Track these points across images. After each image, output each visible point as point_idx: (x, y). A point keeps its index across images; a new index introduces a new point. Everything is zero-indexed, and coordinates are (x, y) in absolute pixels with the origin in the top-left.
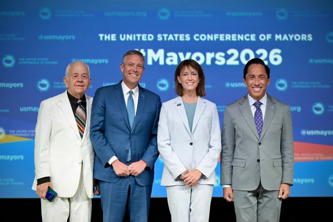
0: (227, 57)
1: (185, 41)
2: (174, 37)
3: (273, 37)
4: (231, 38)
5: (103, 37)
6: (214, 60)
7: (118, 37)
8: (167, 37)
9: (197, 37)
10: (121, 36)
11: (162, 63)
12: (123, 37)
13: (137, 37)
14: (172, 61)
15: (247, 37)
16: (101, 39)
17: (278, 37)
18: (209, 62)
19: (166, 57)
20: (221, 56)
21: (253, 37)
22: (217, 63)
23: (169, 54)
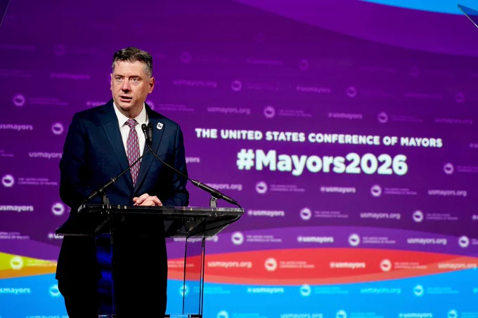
0: (347, 163)
1: (299, 142)
2: (286, 136)
3: (399, 140)
4: (352, 140)
5: (201, 133)
6: (332, 166)
7: (219, 134)
8: (278, 136)
9: (313, 138)
10: (222, 132)
11: (273, 168)
12: (225, 134)
13: (241, 135)
14: (284, 165)
15: (371, 140)
16: (199, 135)
17: (404, 141)
18: (326, 169)
19: (278, 161)
20: (340, 162)
21: (376, 141)
22: (335, 170)
23: (281, 157)
